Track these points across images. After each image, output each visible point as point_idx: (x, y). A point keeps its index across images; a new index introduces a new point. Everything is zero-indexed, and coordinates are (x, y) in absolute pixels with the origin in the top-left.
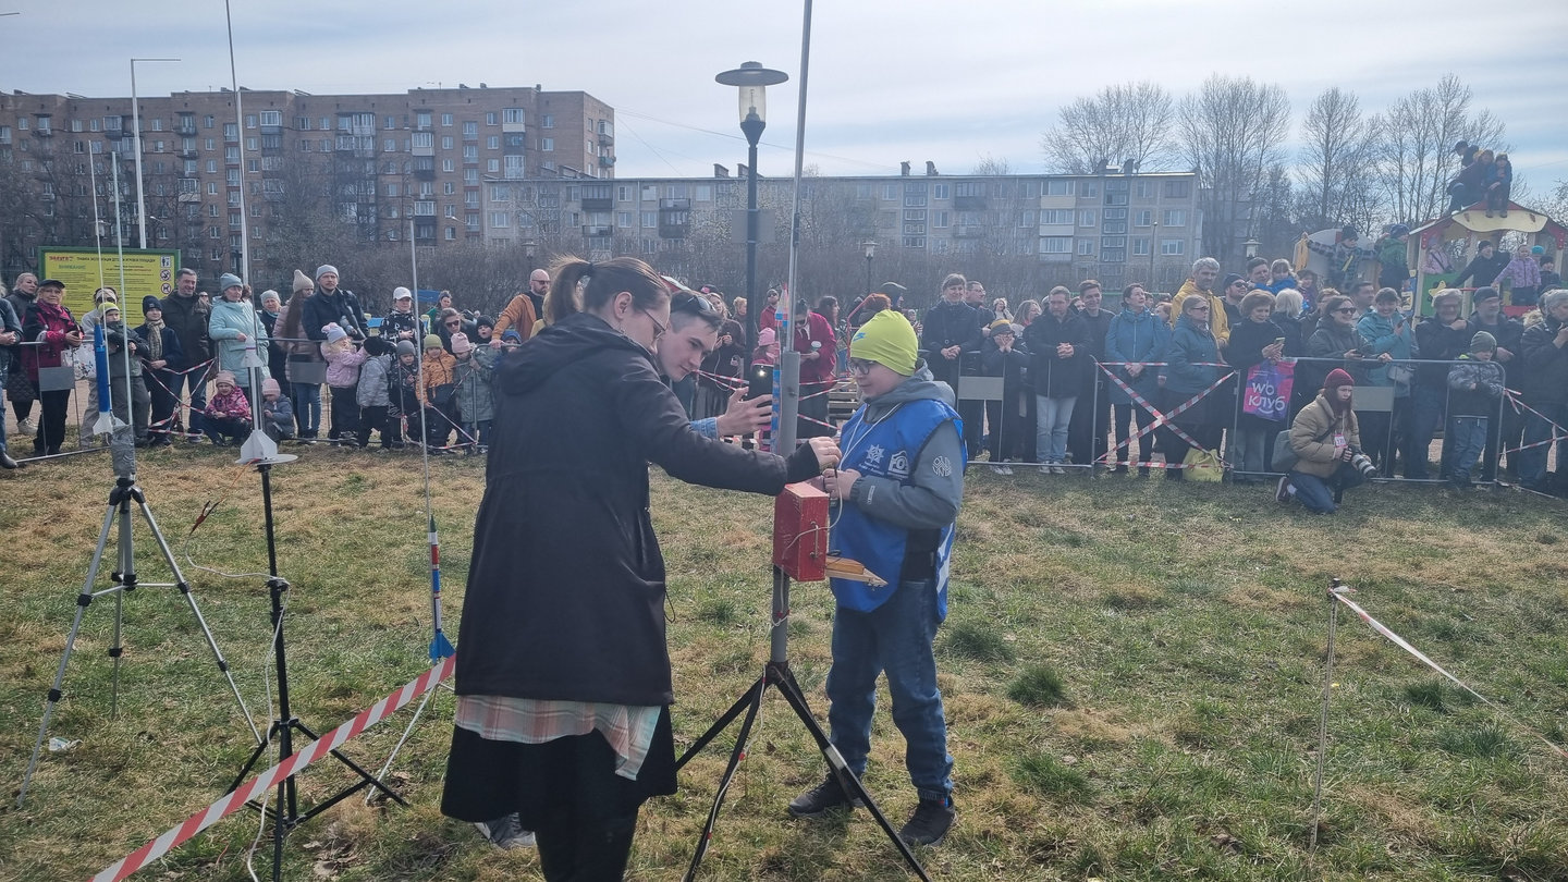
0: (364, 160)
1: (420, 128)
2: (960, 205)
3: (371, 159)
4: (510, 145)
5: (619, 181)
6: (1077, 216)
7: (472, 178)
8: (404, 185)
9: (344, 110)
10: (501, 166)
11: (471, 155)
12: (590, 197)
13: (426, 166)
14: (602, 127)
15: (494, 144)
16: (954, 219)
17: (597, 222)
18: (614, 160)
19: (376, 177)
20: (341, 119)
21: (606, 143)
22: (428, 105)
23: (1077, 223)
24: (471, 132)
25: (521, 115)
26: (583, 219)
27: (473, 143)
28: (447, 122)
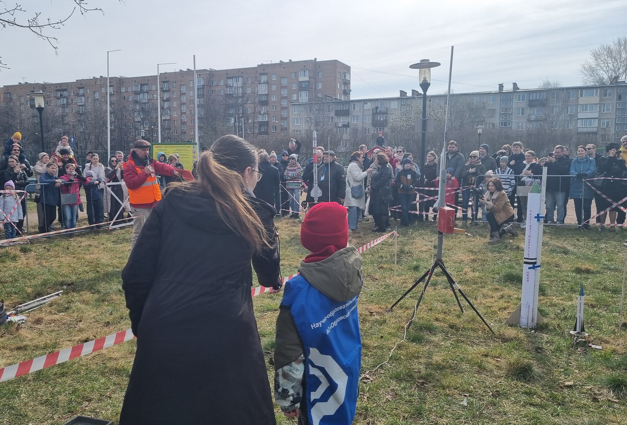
0: (238, 97)
1: (262, 82)
2: (532, 104)
3: (241, 97)
4: (302, 87)
5: (353, 101)
6: (600, 107)
7: (284, 103)
8: (255, 108)
9: (230, 76)
10: (298, 97)
11: (284, 93)
12: (339, 109)
13: (264, 99)
14: (345, 76)
15: (295, 87)
16: (528, 111)
17: (342, 121)
18: (350, 91)
19: (242, 105)
20: (228, 80)
21: (347, 83)
22: (266, 71)
23: (600, 112)
24: (285, 82)
25: (307, 73)
26: (336, 120)
27: (285, 87)
28: (274, 78)
